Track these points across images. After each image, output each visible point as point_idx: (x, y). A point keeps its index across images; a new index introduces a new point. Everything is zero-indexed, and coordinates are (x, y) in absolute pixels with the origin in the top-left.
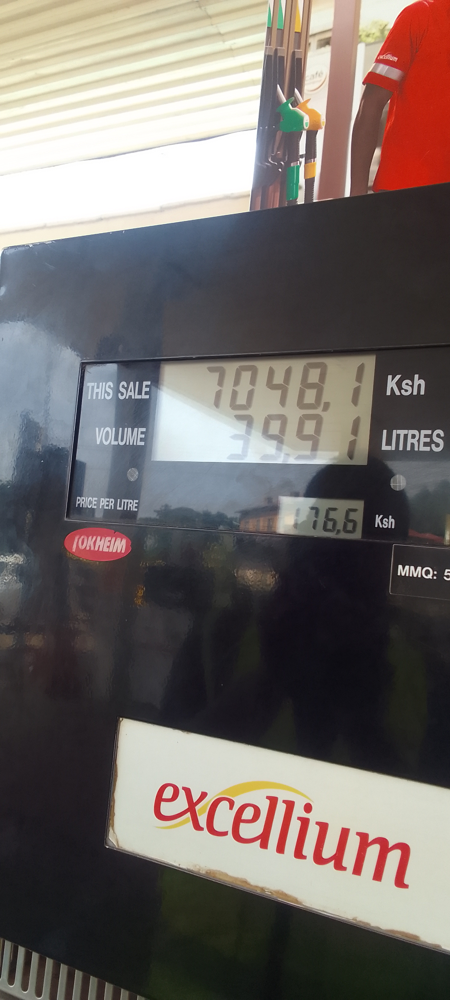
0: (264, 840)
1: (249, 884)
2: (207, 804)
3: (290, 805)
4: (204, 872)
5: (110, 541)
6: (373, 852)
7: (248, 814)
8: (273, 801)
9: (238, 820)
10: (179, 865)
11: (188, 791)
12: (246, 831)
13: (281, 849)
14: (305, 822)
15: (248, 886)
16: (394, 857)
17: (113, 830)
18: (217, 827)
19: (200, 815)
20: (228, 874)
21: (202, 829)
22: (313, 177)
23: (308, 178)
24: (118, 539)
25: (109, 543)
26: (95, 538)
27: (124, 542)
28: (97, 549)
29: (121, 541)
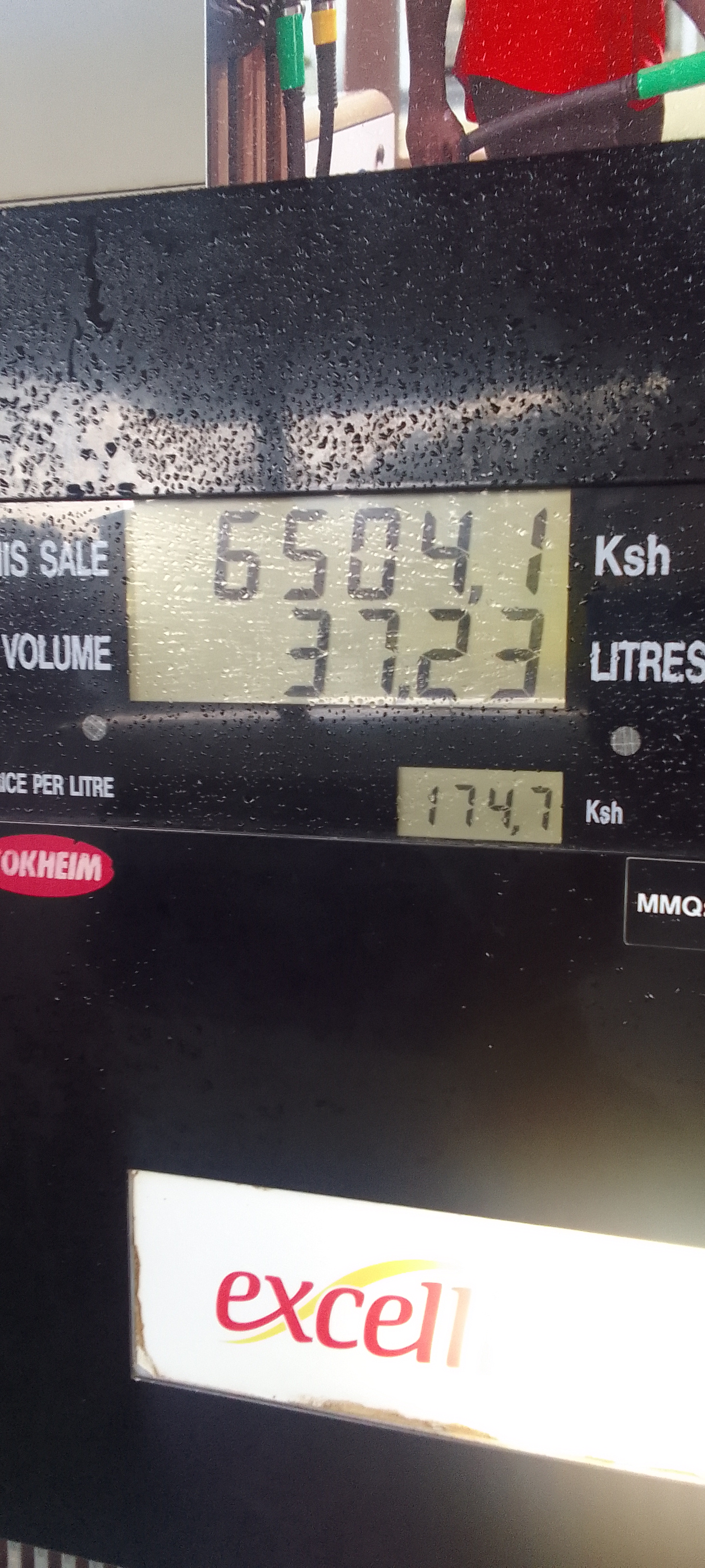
0: (423, 1350)
2: (315, 1299)
3: (463, 1294)
4: (319, 1405)
5: (67, 860)
7: (391, 1311)
8: (434, 1290)
9: (373, 1322)
11: (277, 1284)
12: (389, 1338)
13: (452, 1360)
18: (336, 1332)
19: (303, 1318)
21: (309, 1340)
22: (332, 40)
23: (323, 42)
24: (84, 855)
25: (66, 863)
26: (34, 854)
27: (97, 860)
28: (41, 874)
29: (91, 858)
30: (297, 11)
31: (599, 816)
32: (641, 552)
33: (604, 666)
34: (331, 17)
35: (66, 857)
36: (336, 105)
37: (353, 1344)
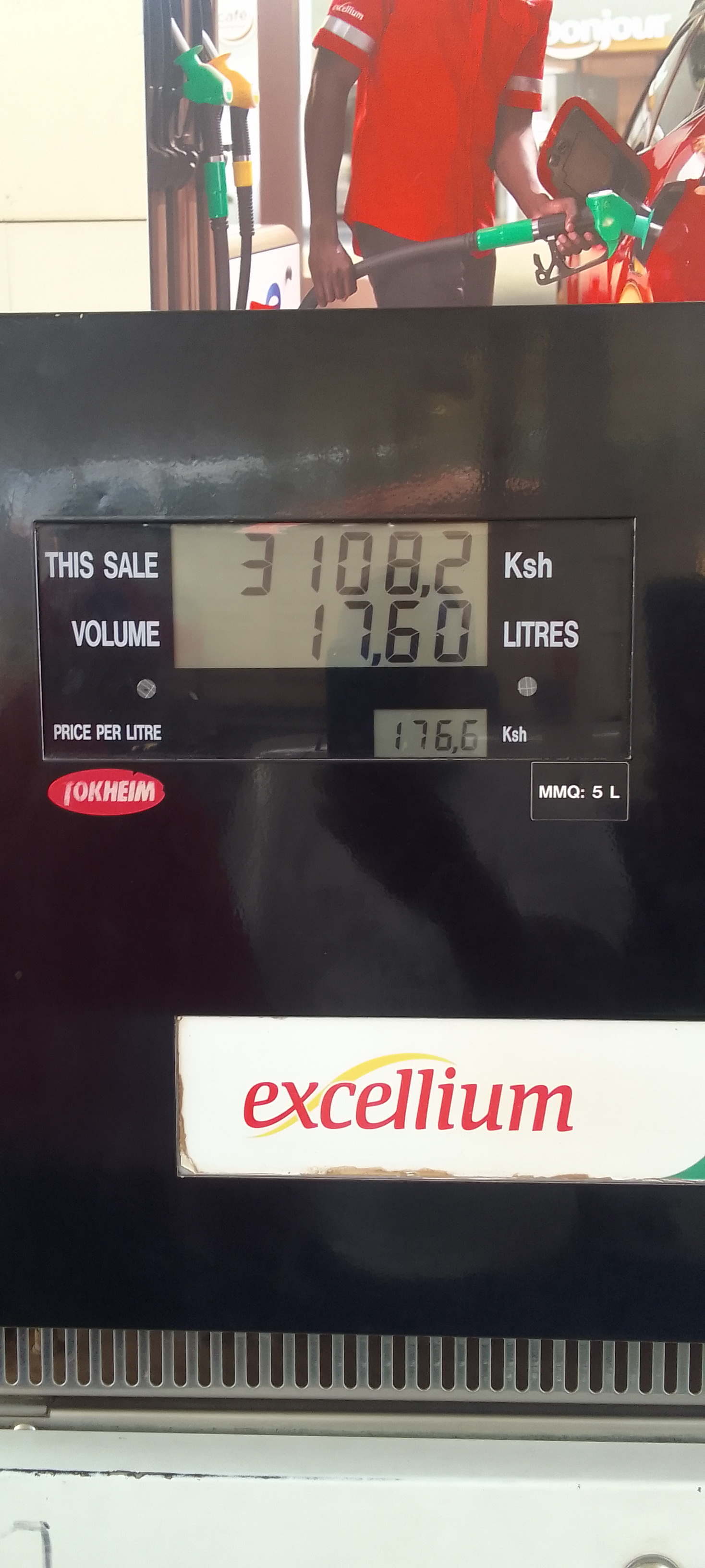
0: (399, 1120)
1: (385, 1172)
2: (320, 1095)
3: (428, 1075)
4: (324, 1173)
5: (128, 787)
6: (531, 1103)
7: (376, 1094)
8: (406, 1075)
9: (363, 1104)
10: (289, 1173)
11: (291, 1088)
12: (373, 1115)
13: (421, 1123)
14: (448, 1090)
15: (385, 1174)
16: (554, 1104)
17: (186, 1154)
18: (335, 1118)
19: (310, 1110)
20: (357, 1167)
21: (316, 1125)
22: (249, 185)
23: (241, 186)
24: (141, 782)
25: (127, 789)
26: (100, 784)
27: (151, 786)
28: (106, 799)
29: (146, 784)
30: (220, 160)
31: (511, 736)
33: (512, 638)
34: (248, 166)
35: (127, 784)
36: (253, 234)
37: (348, 1123)
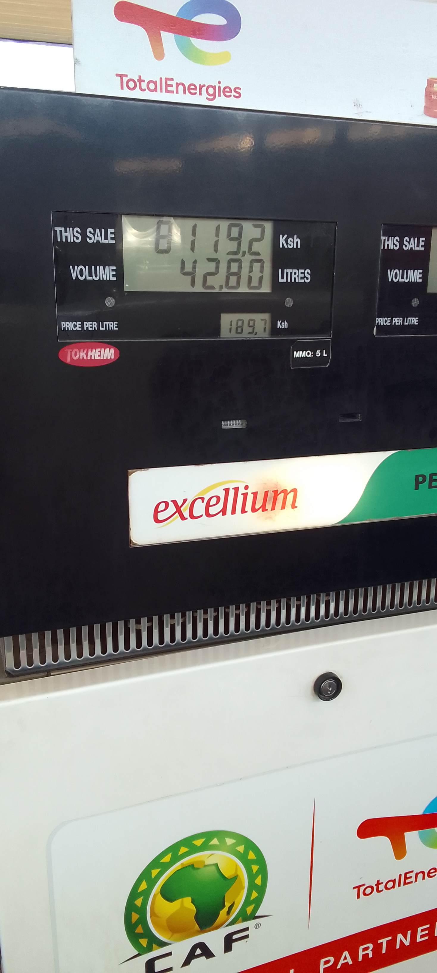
32: (292, 240)
